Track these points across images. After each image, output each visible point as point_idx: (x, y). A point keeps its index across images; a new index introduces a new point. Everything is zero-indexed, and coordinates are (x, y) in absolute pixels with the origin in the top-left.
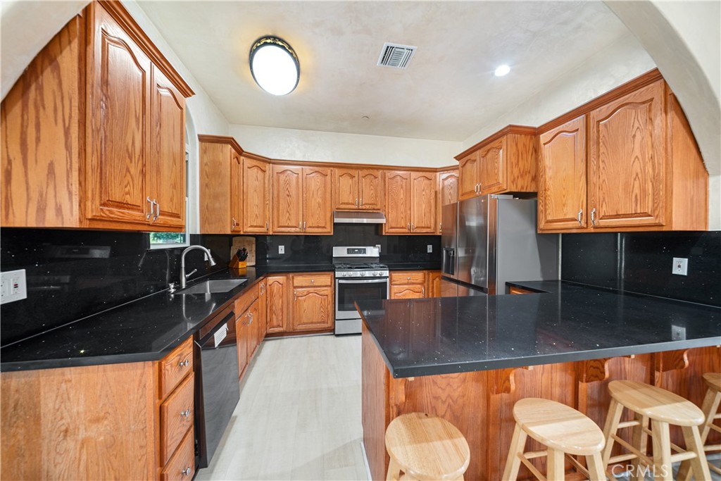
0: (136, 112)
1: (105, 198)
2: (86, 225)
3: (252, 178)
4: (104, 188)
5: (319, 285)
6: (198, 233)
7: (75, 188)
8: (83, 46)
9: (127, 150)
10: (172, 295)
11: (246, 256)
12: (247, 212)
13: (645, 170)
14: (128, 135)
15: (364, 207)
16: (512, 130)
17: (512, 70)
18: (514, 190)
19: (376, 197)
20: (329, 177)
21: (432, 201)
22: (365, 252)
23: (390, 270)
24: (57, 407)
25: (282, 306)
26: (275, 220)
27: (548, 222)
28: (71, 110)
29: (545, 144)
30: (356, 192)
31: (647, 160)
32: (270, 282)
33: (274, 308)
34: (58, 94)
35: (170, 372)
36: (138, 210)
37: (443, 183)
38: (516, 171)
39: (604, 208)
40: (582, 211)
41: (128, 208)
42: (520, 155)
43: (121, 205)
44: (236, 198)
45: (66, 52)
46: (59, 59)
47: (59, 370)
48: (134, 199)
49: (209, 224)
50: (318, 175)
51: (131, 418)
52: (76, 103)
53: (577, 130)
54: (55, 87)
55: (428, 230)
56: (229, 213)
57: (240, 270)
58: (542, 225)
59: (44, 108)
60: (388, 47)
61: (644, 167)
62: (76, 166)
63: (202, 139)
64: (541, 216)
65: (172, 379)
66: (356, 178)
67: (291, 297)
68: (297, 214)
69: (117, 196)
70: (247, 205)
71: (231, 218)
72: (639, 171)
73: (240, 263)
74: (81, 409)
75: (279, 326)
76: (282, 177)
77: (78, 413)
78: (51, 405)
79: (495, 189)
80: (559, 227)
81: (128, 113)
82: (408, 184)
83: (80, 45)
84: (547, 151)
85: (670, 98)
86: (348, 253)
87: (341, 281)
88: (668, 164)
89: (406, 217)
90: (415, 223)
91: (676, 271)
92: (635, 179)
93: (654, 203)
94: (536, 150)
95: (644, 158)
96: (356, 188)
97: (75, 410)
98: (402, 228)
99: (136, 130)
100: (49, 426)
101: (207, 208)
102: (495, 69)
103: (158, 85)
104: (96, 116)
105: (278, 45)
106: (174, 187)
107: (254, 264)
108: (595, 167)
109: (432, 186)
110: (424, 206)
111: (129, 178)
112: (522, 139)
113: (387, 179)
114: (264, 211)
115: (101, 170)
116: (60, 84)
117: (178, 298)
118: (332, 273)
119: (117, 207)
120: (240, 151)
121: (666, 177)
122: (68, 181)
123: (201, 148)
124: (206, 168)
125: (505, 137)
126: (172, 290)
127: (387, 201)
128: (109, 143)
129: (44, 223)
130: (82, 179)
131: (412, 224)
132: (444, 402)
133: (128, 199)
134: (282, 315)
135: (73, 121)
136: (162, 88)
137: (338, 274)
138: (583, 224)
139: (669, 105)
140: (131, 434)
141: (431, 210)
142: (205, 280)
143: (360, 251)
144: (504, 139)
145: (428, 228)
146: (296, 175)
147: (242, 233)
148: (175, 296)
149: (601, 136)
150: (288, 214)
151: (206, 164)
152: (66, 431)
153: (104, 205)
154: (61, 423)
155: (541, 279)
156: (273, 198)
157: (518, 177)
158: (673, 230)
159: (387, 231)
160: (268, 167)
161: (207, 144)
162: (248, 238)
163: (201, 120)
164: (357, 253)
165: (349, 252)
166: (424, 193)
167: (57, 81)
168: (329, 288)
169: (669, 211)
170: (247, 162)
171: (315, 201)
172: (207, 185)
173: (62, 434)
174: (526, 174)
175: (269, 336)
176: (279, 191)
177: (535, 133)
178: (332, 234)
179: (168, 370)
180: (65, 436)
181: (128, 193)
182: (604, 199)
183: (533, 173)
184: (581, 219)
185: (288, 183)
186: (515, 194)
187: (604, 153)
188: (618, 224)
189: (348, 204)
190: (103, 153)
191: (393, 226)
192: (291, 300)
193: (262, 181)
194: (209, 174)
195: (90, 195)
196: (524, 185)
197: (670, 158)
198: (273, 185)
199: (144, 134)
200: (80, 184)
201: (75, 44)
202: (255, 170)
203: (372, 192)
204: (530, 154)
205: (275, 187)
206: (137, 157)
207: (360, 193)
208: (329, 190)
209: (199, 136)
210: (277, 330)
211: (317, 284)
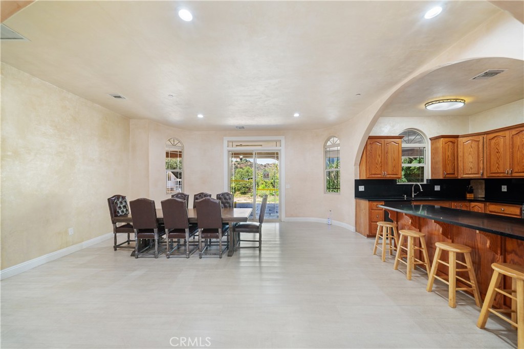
0: (379, 154)
4: (371, 172)
5: (509, 213)
6: (430, 178)
9: (376, 163)
12: (463, 166)
14: (376, 160)
26: (488, 168)
36: (380, 175)
44: (448, 162)
49: (434, 174)
56: (442, 169)
68: (505, 164)
71: (443, 172)
76: (493, 141)
81: (376, 156)
99: (379, 158)
101: (433, 168)
103: (387, 144)
106: (394, 167)
107: (484, 196)
111: (376, 168)
114: (478, 164)
118: (521, 206)
119: (374, 175)
120: (455, 137)
123: (431, 143)
124: (433, 151)
126: (405, 197)
133: (377, 173)
146: (504, 137)
150: (497, 165)
156: (488, 156)
160: (482, 137)
161: (434, 141)
162: (480, 181)
170: (464, 140)
172: (433, 158)
176: (490, 151)
185: (497, 144)
195: (367, 174)
199: (382, 157)
202: (470, 142)
205: (488, 149)
206: (379, 163)
209: (430, 139)
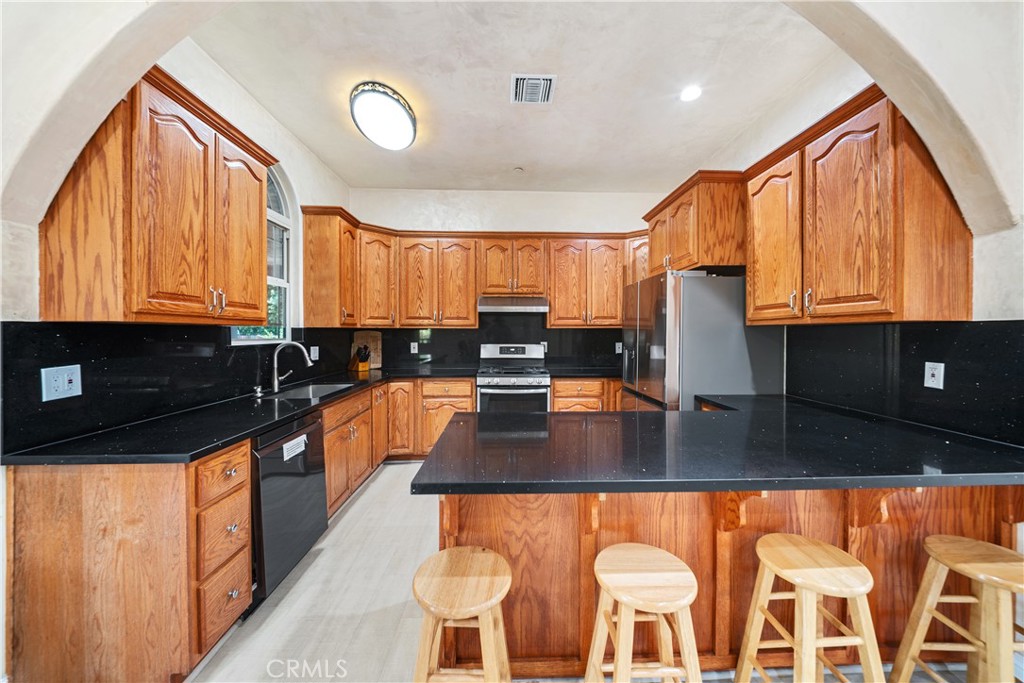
0: (194, 192)
1: (154, 290)
2: (132, 319)
3: (372, 256)
4: (152, 280)
5: (456, 394)
6: (302, 326)
7: (120, 280)
8: (129, 131)
9: (183, 236)
10: (259, 400)
11: (369, 355)
12: (365, 299)
13: (869, 230)
14: (184, 218)
15: (520, 290)
16: (704, 177)
17: (705, 93)
18: (708, 262)
19: (537, 276)
20: (472, 252)
21: (618, 280)
22: (524, 353)
23: (552, 377)
24: (96, 504)
25: (408, 420)
26: (403, 308)
27: (757, 308)
28: (115, 199)
29: (754, 195)
30: (510, 270)
31: (871, 216)
32: (392, 390)
33: (397, 423)
34: (104, 184)
35: (210, 479)
36: (198, 302)
37: (634, 253)
38: (711, 237)
39: (821, 289)
40: (797, 292)
41: (184, 300)
42: (718, 212)
43: (174, 296)
44: (348, 283)
45: (111, 140)
46: (105, 148)
47: (98, 467)
48: (193, 287)
49: (314, 315)
50: (458, 248)
51: (165, 523)
52: (120, 193)
53: (790, 174)
54: (102, 177)
55: (613, 321)
56: (338, 301)
57: (360, 374)
58: (750, 313)
59: (92, 199)
60: (517, 79)
61: (869, 226)
62: (120, 257)
63: (306, 210)
64: (749, 300)
65: (214, 487)
66: (509, 252)
67: (419, 409)
68: (431, 302)
69: (169, 286)
70: (365, 290)
71: (341, 309)
72: (862, 232)
73: (361, 364)
74: (119, 508)
75: (403, 446)
76: (412, 254)
77: (116, 513)
78: (91, 503)
79: (685, 263)
80: (769, 316)
81: (184, 196)
82: (583, 258)
83: (124, 131)
84: (756, 205)
85: (900, 124)
86: (501, 353)
87: (484, 391)
88: (898, 221)
89: (580, 304)
90: (593, 311)
91: (929, 383)
92: (857, 245)
93: (881, 280)
94: (744, 204)
95: (868, 214)
96: (509, 264)
97: (112, 510)
98: (575, 318)
99: (195, 212)
100: (90, 522)
101: (312, 296)
102: (680, 91)
103: (225, 159)
104: (142, 205)
105: (379, 91)
106: (249, 273)
107: (380, 366)
108: (811, 228)
109: (619, 259)
110: (606, 288)
111: (184, 266)
112: (720, 189)
113: (552, 251)
114: (388, 298)
115: (149, 259)
116: (106, 173)
117: (267, 404)
118: (473, 380)
119: (170, 299)
120: (354, 223)
121: (895, 240)
122: (113, 273)
123: (305, 222)
124: (311, 246)
125: (696, 188)
126: (259, 395)
127: (552, 283)
128: (158, 230)
129: (91, 317)
130: (127, 271)
131: (589, 313)
132: (519, 539)
133: (184, 289)
134: (408, 433)
135: (117, 211)
136: (231, 161)
137: (481, 381)
138: (797, 311)
139: (899, 134)
140: (164, 540)
141: (616, 293)
142: (307, 384)
143: (517, 351)
144: (694, 191)
145: (612, 318)
146: (430, 250)
147: (359, 326)
148: (262, 401)
149: (818, 181)
150: (419, 302)
151: (311, 242)
152: (105, 530)
153: (153, 297)
154: (100, 521)
155: (752, 393)
156: (402, 282)
157: (715, 245)
158: (905, 319)
159: (552, 322)
160: (393, 241)
161: (312, 217)
162: (372, 333)
163: (306, 187)
164: (513, 353)
165: (502, 351)
166: (606, 269)
167: (103, 170)
168: (469, 400)
169: (899, 291)
170: (366, 237)
171: (454, 283)
172: (311, 268)
173: (101, 533)
174: (727, 240)
175: (390, 459)
176: (407, 273)
177: (741, 179)
178: (477, 327)
179: (207, 477)
180: (104, 535)
181: (184, 283)
182: (821, 274)
183: (739, 238)
184: (795, 304)
185: (419, 261)
186: (710, 270)
187: (821, 207)
188: (838, 311)
189: (498, 286)
190: (152, 241)
191: (561, 315)
192: (420, 413)
193: (386, 260)
194: (315, 253)
195: (135, 287)
196: (726, 255)
197: (900, 212)
198: (400, 265)
199: (206, 215)
200: (125, 276)
201: (120, 131)
202: (376, 246)
203: (532, 269)
204: (734, 210)
205: (403, 268)
206: (196, 242)
207: (515, 272)
208: (472, 269)
209: (302, 207)
210: (401, 451)
211: (452, 394)
